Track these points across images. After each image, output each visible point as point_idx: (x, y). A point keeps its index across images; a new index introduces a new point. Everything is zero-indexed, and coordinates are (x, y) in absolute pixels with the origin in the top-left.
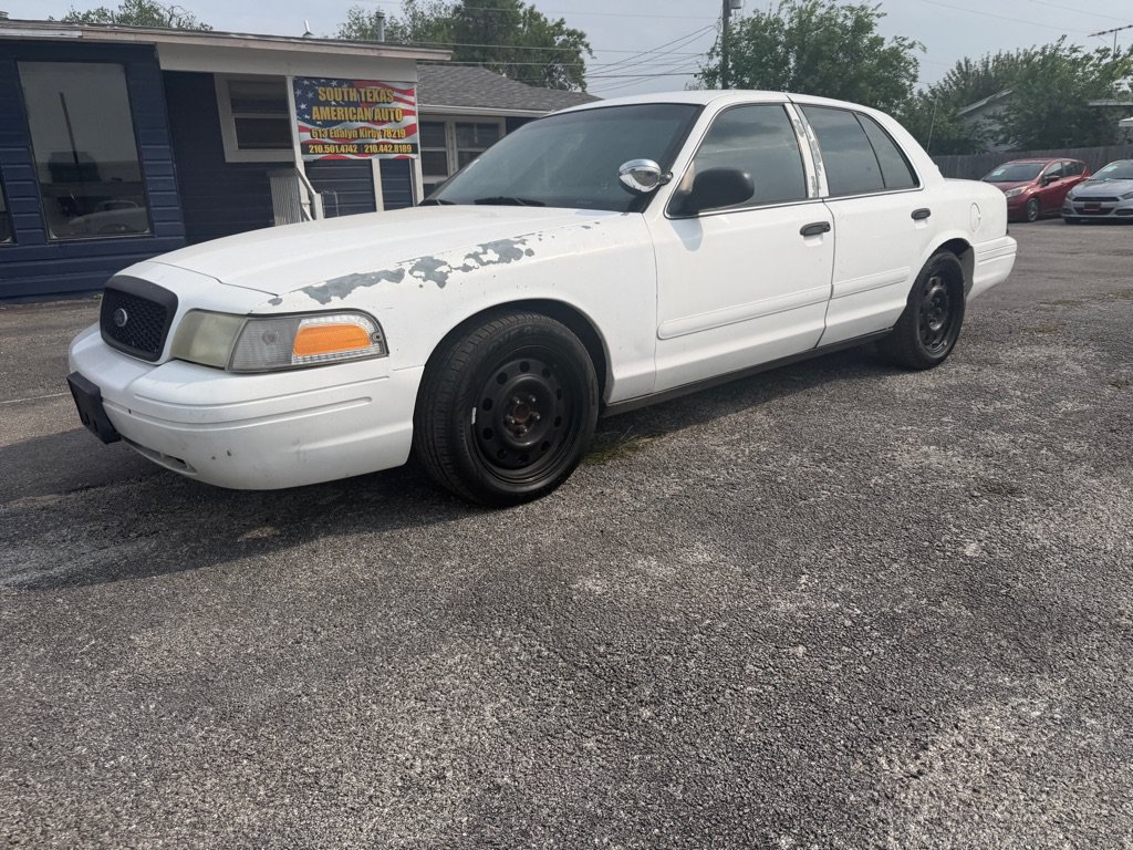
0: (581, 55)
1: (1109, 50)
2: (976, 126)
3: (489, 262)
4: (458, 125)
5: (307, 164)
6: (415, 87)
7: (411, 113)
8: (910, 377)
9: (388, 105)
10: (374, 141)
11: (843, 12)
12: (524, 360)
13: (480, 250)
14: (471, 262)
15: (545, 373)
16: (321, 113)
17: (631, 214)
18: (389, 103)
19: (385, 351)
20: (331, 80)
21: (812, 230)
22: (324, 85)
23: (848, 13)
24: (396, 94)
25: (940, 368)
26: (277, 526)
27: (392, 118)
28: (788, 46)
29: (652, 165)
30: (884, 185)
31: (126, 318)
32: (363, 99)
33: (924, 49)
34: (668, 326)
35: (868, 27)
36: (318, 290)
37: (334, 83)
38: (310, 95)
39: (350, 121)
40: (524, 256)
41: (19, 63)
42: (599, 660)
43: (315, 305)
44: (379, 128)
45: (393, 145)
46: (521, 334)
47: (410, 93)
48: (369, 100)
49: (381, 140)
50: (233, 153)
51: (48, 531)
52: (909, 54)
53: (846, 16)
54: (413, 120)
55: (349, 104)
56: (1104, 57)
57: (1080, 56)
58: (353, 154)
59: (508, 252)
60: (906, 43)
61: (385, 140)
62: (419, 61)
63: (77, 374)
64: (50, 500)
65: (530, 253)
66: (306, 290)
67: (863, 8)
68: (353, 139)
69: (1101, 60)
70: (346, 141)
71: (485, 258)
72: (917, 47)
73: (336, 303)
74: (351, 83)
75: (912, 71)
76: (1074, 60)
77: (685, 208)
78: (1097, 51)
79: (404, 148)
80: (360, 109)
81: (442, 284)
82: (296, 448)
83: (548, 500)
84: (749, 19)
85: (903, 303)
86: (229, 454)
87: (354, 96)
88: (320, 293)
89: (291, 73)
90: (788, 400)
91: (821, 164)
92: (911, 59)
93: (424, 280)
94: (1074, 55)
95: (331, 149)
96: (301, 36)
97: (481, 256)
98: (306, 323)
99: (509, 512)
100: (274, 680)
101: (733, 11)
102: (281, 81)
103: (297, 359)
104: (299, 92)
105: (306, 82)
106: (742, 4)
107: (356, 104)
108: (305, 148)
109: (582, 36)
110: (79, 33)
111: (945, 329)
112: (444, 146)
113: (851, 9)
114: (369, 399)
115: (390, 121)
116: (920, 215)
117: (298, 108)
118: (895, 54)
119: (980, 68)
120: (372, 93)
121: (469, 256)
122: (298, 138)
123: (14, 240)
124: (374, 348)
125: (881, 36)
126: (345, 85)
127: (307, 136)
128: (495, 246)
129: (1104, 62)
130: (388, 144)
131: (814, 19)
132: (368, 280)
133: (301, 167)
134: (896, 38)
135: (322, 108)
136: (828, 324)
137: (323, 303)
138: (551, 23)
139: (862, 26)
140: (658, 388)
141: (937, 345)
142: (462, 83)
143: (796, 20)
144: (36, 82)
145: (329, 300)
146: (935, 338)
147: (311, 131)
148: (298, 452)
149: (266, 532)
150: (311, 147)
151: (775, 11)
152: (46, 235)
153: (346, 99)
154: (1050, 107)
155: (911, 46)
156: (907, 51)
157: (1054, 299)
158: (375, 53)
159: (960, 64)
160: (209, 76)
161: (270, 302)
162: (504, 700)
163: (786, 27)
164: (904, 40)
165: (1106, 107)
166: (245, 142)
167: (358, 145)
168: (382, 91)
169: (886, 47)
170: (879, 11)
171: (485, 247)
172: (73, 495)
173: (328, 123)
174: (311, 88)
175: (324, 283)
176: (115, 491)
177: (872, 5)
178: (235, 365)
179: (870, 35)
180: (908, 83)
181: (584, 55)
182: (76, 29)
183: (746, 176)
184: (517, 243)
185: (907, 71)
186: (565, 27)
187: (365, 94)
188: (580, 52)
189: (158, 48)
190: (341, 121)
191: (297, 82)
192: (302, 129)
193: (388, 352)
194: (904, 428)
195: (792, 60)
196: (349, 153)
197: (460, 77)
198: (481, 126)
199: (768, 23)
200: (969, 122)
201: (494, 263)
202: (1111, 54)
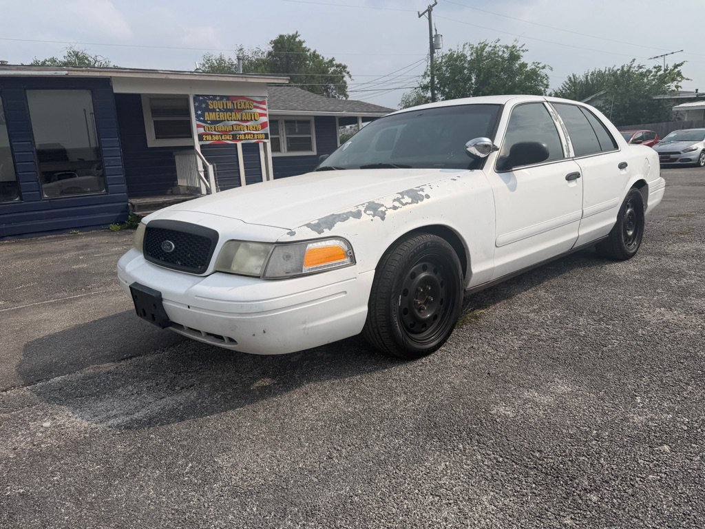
0: (344, 79)
1: (661, 67)
3: (407, 203)
4: (286, 122)
5: (202, 146)
6: (266, 99)
7: (265, 115)
8: (620, 265)
9: (249, 111)
10: (242, 132)
11: (502, 49)
12: (423, 264)
13: (400, 197)
14: (397, 204)
15: (435, 272)
16: (210, 116)
17: (475, 170)
18: (251, 109)
19: (353, 261)
20: (216, 96)
21: (572, 177)
22: (210, 99)
23: (505, 50)
24: (255, 104)
25: (634, 259)
26: (273, 378)
27: (253, 118)
28: (471, 70)
29: (487, 141)
30: (600, 149)
31: (173, 246)
32: (235, 107)
33: (551, 69)
34: (502, 238)
35: (518, 57)
36: (315, 225)
37: (218, 98)
38: (204, 106)
39: (228, 120)
40: (425, 199)
41: (28, 91)
42: (540, 462)
43: (315, 235)
44: (245, 124)
45: (254, 134)
46: (426, 246)
47: (263, 103)
48: (239, 107)
49: (246, 132)
50: (152, 142)
51: (118, 388)
52: (543, 72)
53: (504, 52)
54: (265, 119)
55: (227, 110)
56: (660, 70)
57: (644, 70)
58: (229, 140)
59: (416, 196)
60: (540, 66)
61: (249, 131)
62: (269, 84)
63: (136, 284)
64: (110, 366)
65: (428, 196)
66: (308, 225)
67: (514, 47)
68: (230, 131)
69: (657, 72)
70: (225, 133)
71: (404, 201)
72: (547, 68)
73: (327, 233)
74: (228, 98)
75: (545, 82)
76: (641, 74)
77: (505, 166)
78: (655, 67)
79: (260, 136)
80: (233, 113)
81: (383, 218)
82: (304, 326)
83: (439, 352)
84: (446, 55)
85: (614, 220)
86: (264, 332)
87: (230, 106)
88: (317, 227)
89: (191, 93)
90: (554, 282)
91: (569, 137)
92: (544, 75)
93: (373, 217)
94: (641, 70)
95: (217, 138)
96: (193, 71)
97: (402, 200)
98: (310, 246)
99: (419, 362)
100: (329, 486)
101: (436, 50)
102: (186, 98)
103: (305, 270)
104: (197, 104)
105: (201, 98)
106: (441, 46)
107: (231, 111)
108: (201, 137)
109: (345, 67)
110: (66, 72)
111: (634, 234)
112: (278, 134)
113: (507, 47)
114: (345, 292)
115: (252, 120)
116: (623, 166)
117: (196, 113)
118: (534, 73)
119: (583, 79)
120: (241, 104)
121: (394, 200)
122: (196, 131)
123: (21, 199)
124: (347, 260)
125: (526, 62)
126: (225, 99)
127: (201, 130)
128: (408, 193)
129: (659, 73)
130: (251, 134)
131: (484, 54)
132: (343, 218)
133: (198, 148)
134: (534, 63)
135: (210, 113)
136: (580, 234)
137: (319, 233)
138: (326, 60)
139: (514, 57)
140: (494, 277)
141: (631, 244)
142: (286, 96)
143: (474, 55)
144: (37, 103)
145: (323, 232)
146: (630, 240)
147: (204, 127)
148: (304, 329)
149: (267, 382)
150: (204, 136)
151: (461, 49)
152: (41, 195)
153: (225, 108)
154: (630, 100)
155: (544, 68)
156: (541, 70)
157: (675, 214)
158: (244, 80)
159: (570, 78)
160: (139, 96)
161: (288, 234)
162: (492, 493)
163: (469, 58)
164: (538, 64)
165: (663, 99)
166: (159, 135)
167: (233, 135)
168: (247, 103)
169: (528, 69)
170: (524, 48)
171: (402, 194)
172: (122, 363)
173: (214, 122)
174: (204, 101)
175: (317, 221)
176: (149, 359)
177: (518, 45)
178: (267, 275)
179: (519, 62)
180: (543, 89)
181: (346, 79)
182: (64, 70)
183: (544, 145)
184: (419, 191)
185: (542, 82)
186: (334, 62)
187: (236, 105)
188: (343, 77)
189: (112, 80)
190: (222, 121)
191: (196, 97)
192: (198, 126)
193: (356, 262)
194: (637, 297)
195: (473, 78)
196: (227, 140)
197: (284, 93)
198: (299, 122)
199: (458, 57)
201: (410, 204)
202: (663, 69)
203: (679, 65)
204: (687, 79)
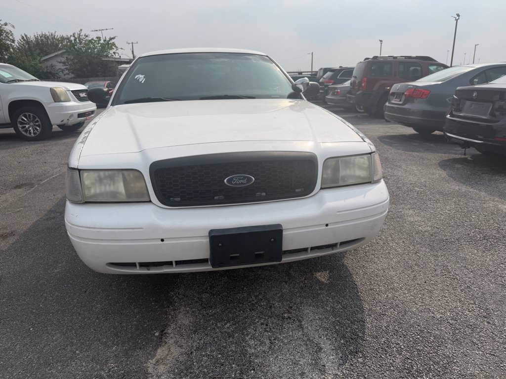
1: (100, 38)
2: (52, 66)
33: (13, 27)
52: (6, 28)
56: (100, 40)
57: (90, 39)
63: (211, 231)
72: (9, 25)
75: (11, 37)
76: (88, 41)
78: (97, 38)
92: (8, 31)
129: (100, 42)
155: (6, 24)
156: (4, 27)
161: (369, 144)
180: (9, 43)
185: (9, 38)
200: (49, 64)
202: (102, 39)
203: (114, 38)
204: (121, 49)
